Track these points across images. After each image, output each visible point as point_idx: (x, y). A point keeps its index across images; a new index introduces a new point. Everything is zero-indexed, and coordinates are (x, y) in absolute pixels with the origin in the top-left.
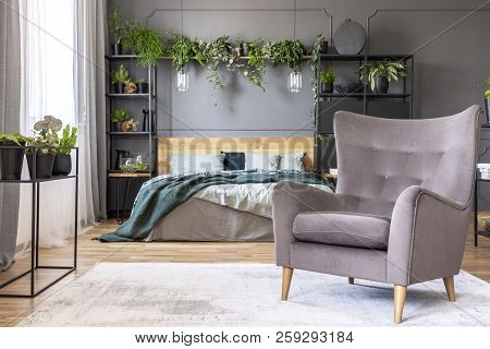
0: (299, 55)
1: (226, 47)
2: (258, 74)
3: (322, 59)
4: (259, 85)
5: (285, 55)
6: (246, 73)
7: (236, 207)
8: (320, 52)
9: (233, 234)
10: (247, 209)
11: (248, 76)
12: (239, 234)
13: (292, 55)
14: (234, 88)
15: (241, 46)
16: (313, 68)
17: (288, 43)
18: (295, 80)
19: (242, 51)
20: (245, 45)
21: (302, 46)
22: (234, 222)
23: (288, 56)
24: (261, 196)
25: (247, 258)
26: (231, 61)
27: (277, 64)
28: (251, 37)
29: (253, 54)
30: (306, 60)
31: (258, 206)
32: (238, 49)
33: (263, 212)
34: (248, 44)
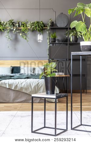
0: (42, 27)
1: (13, 24)
2: (26, 35)
3: (51, 29)
4: (26, 39)
5: (36, 27)
6: (21, 34)
7: (13, 88)
8: (50, 26)
9: (11, 100)
10: (17, 89)
11: (22, 35)
12: (14, 99)
13: (39, 27)
14: (16, 40)
15: (19, 23)
16: (47, 32)
17: (38, 22)
18: (40, 37)
19: (19, 25)
20: (20, 23)
21: (43, 24)
22: (12, 95)
23: (37, 28)
24: (23, 84)
25: (15, 109)
26: (15, 29)
27: (33, 31)
28: (23, 20)
29: (24, 26)
30: (45, 29)
31: (21, 88)
32: (17, 25)
33: (24, 91)
34: (21, 22)
